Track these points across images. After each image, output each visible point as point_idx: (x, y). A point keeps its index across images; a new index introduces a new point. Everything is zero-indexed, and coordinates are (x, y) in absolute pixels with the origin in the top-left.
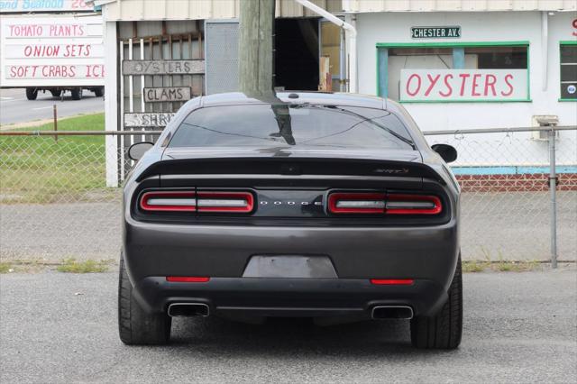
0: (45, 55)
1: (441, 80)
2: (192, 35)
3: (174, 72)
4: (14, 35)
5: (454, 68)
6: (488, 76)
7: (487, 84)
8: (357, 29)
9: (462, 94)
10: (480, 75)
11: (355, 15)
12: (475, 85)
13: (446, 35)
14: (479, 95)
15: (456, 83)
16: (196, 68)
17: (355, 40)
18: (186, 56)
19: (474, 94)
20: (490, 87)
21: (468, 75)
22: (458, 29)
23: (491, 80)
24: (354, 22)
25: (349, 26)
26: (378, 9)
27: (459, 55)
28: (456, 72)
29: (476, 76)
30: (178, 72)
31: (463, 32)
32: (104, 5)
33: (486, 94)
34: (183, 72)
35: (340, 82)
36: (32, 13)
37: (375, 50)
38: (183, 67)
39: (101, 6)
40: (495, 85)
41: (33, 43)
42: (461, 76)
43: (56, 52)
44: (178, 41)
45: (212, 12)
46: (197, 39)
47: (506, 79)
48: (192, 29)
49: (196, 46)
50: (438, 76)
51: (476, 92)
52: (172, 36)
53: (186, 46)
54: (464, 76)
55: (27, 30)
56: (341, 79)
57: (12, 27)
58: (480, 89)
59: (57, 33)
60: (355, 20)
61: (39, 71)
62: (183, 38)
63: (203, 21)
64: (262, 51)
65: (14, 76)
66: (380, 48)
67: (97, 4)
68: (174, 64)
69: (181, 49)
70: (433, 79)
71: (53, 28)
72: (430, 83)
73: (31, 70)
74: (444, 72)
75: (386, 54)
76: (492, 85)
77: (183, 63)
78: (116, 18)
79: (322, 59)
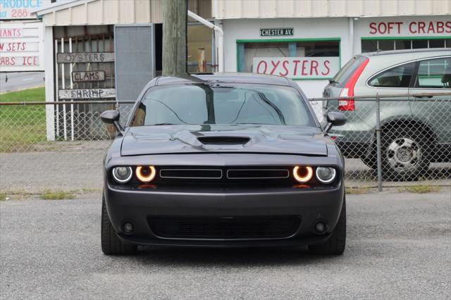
1: (281, 65)
2: (105, 34)
3: (93, 61)
5: (289, 56)
6: (312, 62)
7: (312, 67)
8: (223, 30)
9: (295, 74)
10: (307, 61)
11: (222, 20)
12: (303, 68)
13: (284, 34)
14: (306, 74)
15: (291, 67)
16: (108, 58)
17: (222, 38)
18: (101, 50)
19: (303, 74)
20: (314, 69)
21: (299, 61)
22: (292, 30)
23: (315, 64)
24: (221, 25)
25: (218, 28)
26: (238, 16)
27: (293, 47)
28: (291, 59)
29: (304, 62)
30: (96, 61)
31: (295, 32)
32: (44, 15)
33: (311, 73)
34: (99, 60)
35: (212, 66)
38: (99, 57)
39: (42, 15)
40: (317, 68)
42: (294, 61)
44: (95, 39)
45: (119, 19)
46: (108, 38)
47: (325, 63)
48: (105, 31)
49: (107, 44)
50: (279, 62)
51: (304, 73)
52: (91, 36)
53: (101, 43)
54: (296, 62)
56: (213, 64)
58: (307, 70)
59: (2, 35)
62: (98, 38)
63: (112, 26)
66: (239, 43)
67: (39, 14)
68: (92, 55)
69: (98, 44)
70: (276, 63)
72: (273, 67)
74: (282, 59)
75: (243, 47)
76: (315, 68)
77: (99, 54)
78: (52, 24)
79: (199, 51)
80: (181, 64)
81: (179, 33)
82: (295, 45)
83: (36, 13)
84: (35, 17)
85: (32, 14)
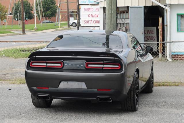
0: (94, 17)
2: (126, 11)
3: (121, 22)
4: (85, 11)
8: (170, 9)
11: (170, 5)
16: (127, 21)
18: (124, 17)
24: (169, 7)
26: (177, 3)
30: (122, 22)
34: (123, 22)
36: (90, 4)
37: (176, 16)
38: (123, 21)
39: (99, 2)
41: (91, 13)
43: (97, 16)
44: (122, 13)
45: (131, 4)
46: (127, 12)
48: (126, 9)
49: (127, 14)
52: (120, 11)
53: (124, 14)
55: (89, 9)
57: (84, 8)
59: (98, 10)
60: (170, 6)
61: (92, 22)
62: (123, 12)
63: (129, 7)
64: (112, 16)
65: (85, 23)
66: (178, 15)
68: (120, 20)
69: (123, 15)
71: (97, 9)
73: (90, 22)
77: (123, 19)
78: (103, 6)
81: (112, 11)
83: (96, 1)
84: (96, 3)
85: (95, 2)
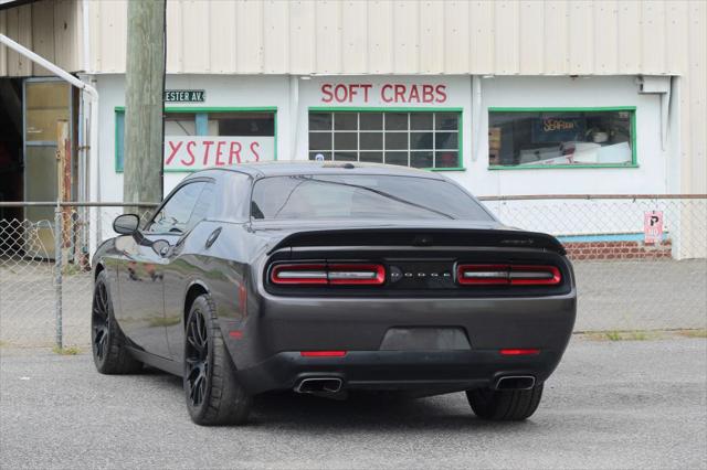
1: (184, 147)
5: (196, 134)
6: (233, 144)
7: (232, 153)
9: (205, 163)
10: (224, 143)
11: (96, 76)
12: (219, 153)
13: (190, 100)
14: (223, 164)
15: (199, 151)
19: (217, 163)
20: (234, 156)
21: (212, 143)
22: (202, 93)
23: (236, 148)
24: (94, 83)
25: (89, 87)
27: (202, 121)
28: (199, 140)
29: (220, 143)
31: (207, 97)
33: (230, 162)
35: (78, 149)
37: (114, 114)
40: (240, 154)
42: (204, 143)
47: (252, 147)
50: (181, 144)
51: (220, 160)
54: (208, 144)
56: (80, 145)
58: (224, 158)
60: (95, 80)
66: (118, 112)
70: (175, 146)
72: (172, 151)
74: (186, 139)
76: (237, 153)
79: (59, 123)
80: (156, 145)
81: (153, 97)
82: (206, 117)
